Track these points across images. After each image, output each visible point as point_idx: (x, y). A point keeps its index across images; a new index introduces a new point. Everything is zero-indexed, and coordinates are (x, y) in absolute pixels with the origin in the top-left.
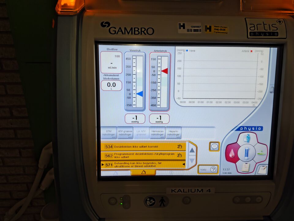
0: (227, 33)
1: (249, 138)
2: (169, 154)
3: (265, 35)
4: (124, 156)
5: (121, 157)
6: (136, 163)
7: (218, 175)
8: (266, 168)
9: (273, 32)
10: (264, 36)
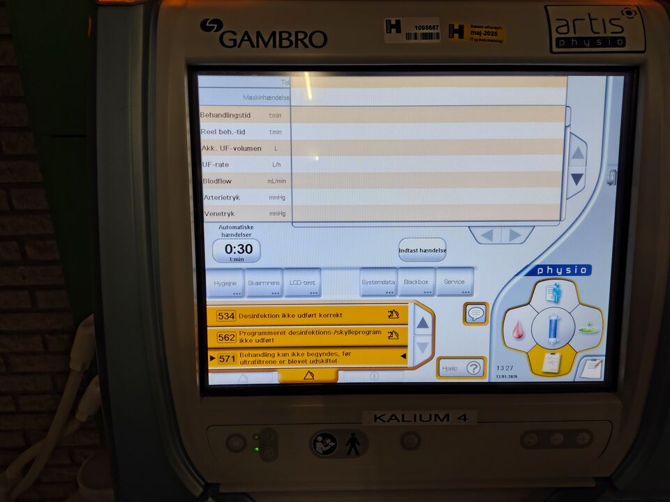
0: (501, 42)
1: (557, 292)
2: (369, 333)
3: (594, 45)
4: (263, 337)
5: (254, 341)
6: (290, 355)
7: (486, 380)
8: (600, 365)
9: (611, 37)
10: (590, 47)
